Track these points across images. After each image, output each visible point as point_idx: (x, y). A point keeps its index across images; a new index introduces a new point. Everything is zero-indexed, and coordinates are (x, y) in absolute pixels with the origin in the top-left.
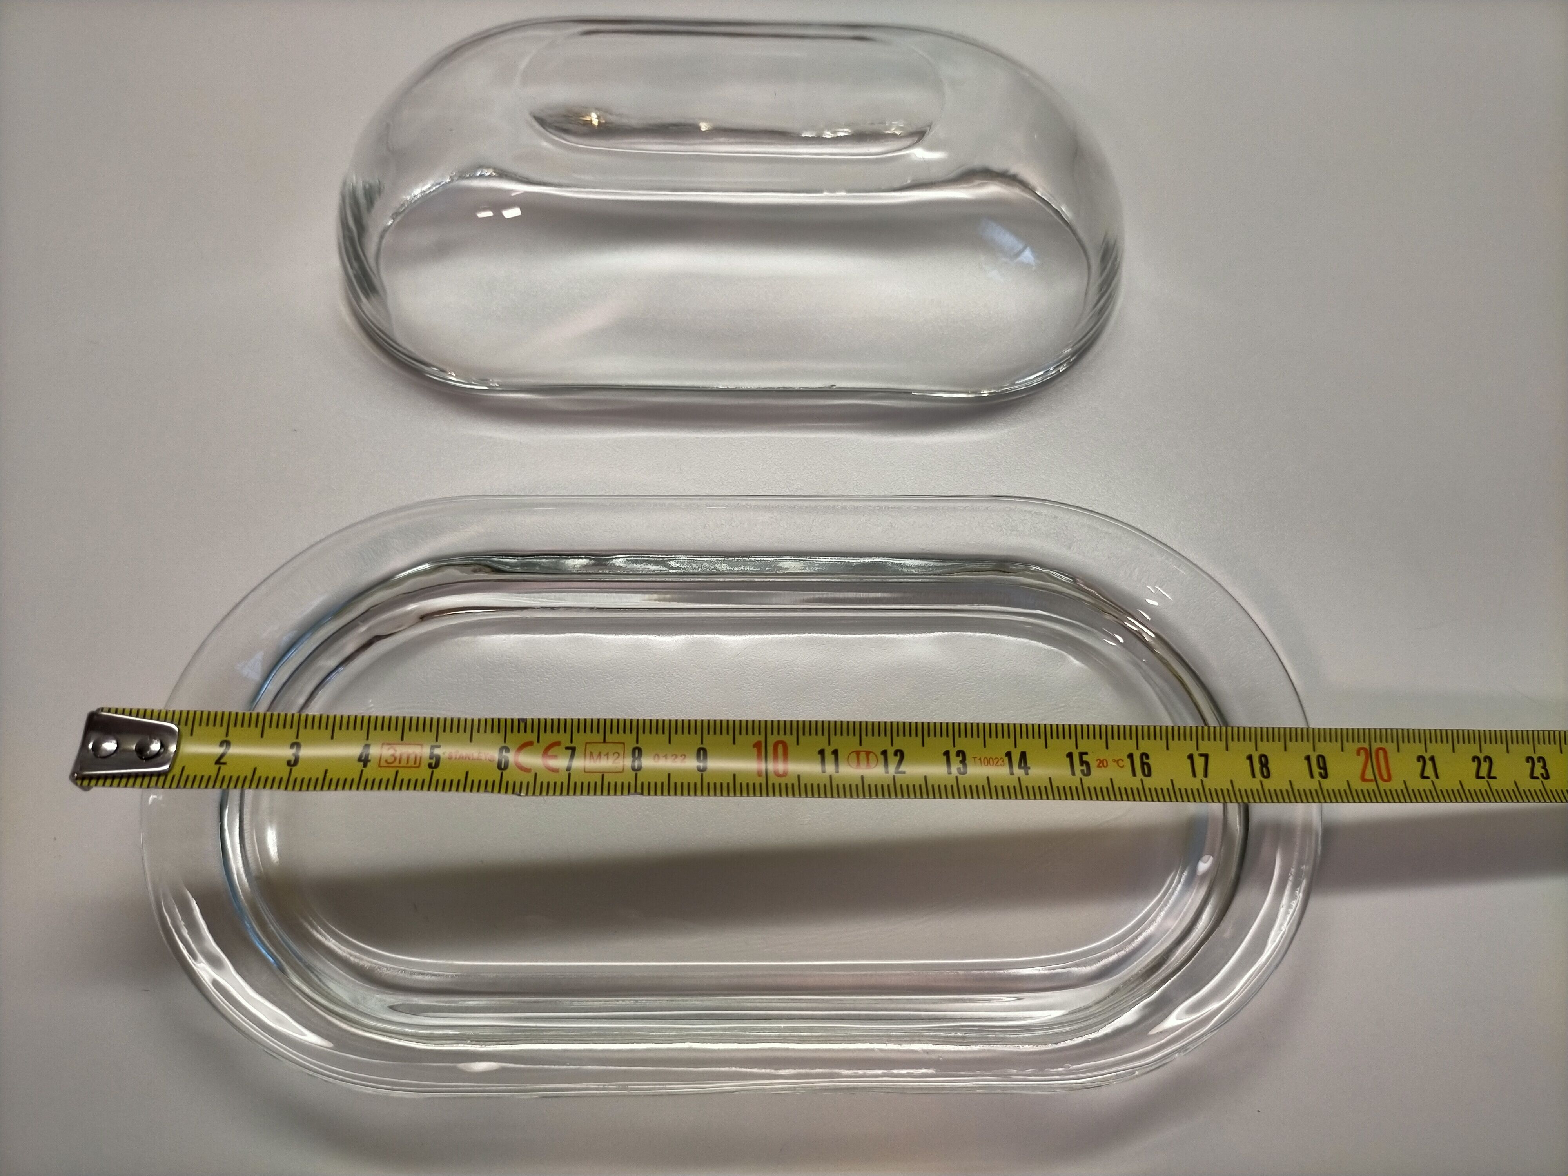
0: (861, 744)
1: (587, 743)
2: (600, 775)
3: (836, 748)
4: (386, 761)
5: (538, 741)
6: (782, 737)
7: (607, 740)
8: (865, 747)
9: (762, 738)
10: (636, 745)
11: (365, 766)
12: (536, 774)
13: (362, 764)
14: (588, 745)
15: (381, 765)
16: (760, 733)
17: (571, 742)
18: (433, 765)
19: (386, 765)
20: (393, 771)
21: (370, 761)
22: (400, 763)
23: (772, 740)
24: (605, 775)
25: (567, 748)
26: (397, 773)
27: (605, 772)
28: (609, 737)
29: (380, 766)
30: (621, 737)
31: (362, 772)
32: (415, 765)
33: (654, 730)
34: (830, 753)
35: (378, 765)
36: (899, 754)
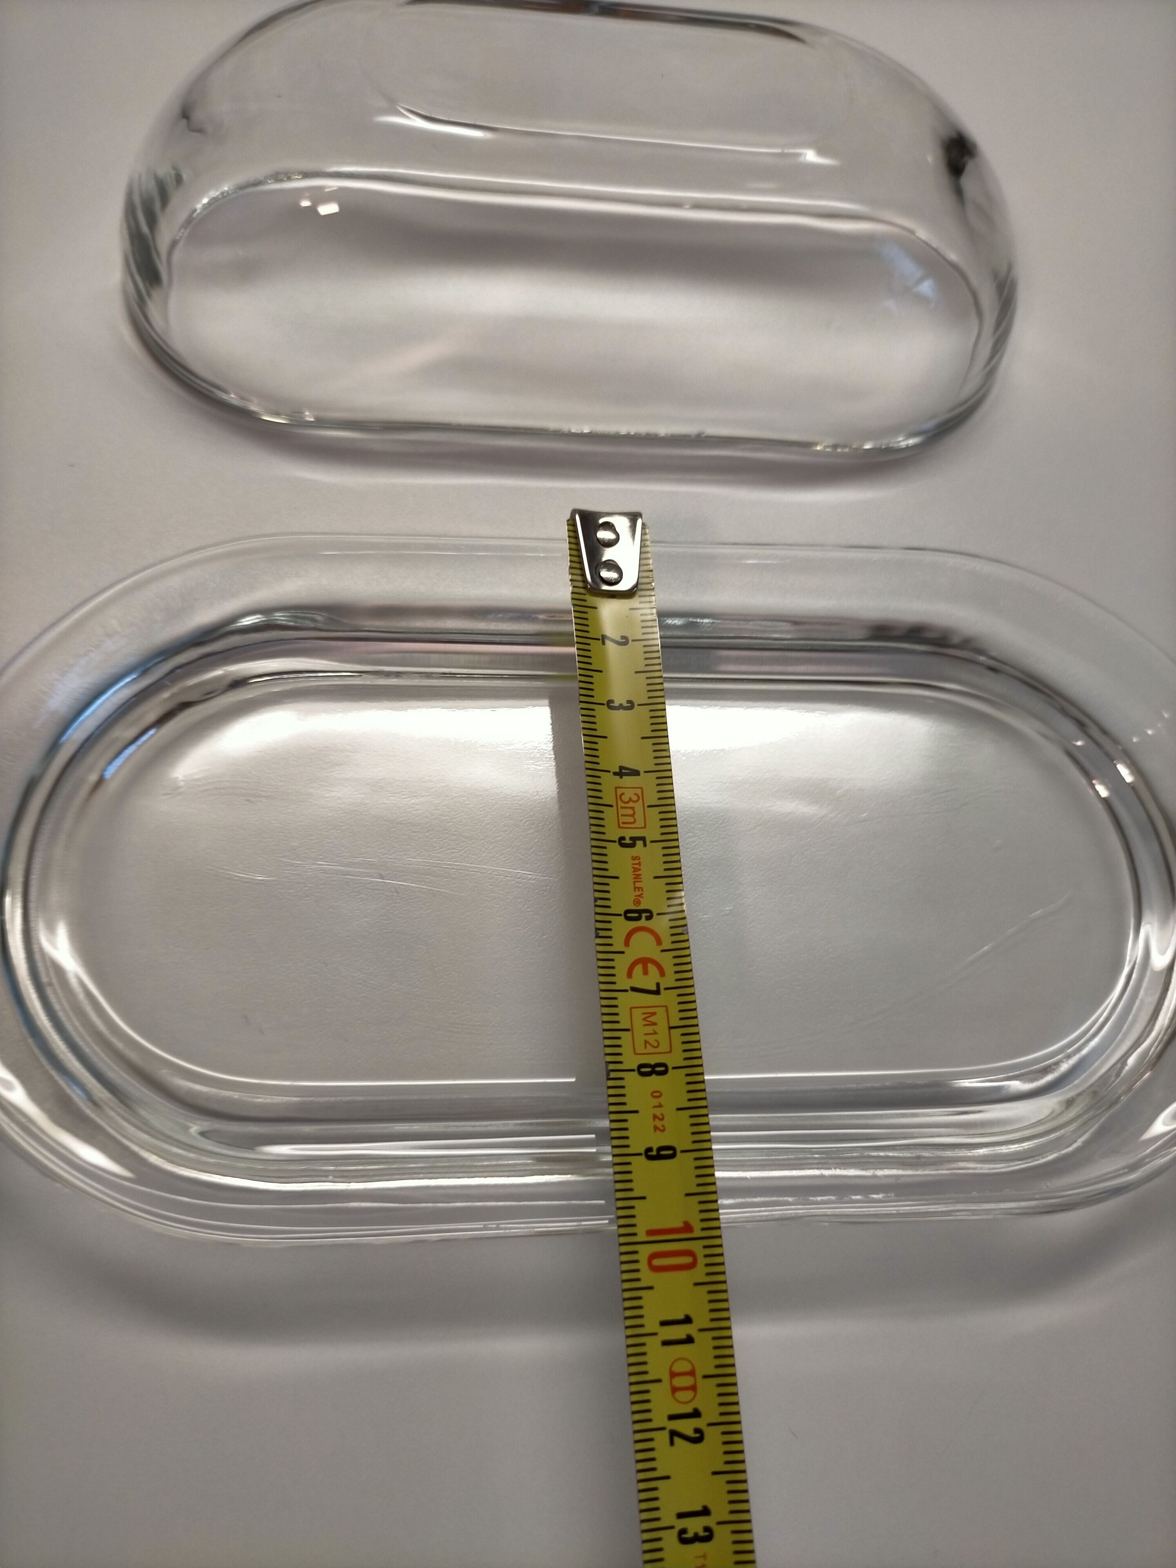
0: (705, 1377)
1: (666, 1007)
2: (629, 1027)
3: (696, 1340)
4: (623, 794)
5: (663, 951)
6: (701, 1261)
7: (672, 1031)
8: (702, 1384)
9: (697, 1233)
10: (670, 1067)
11: (615, 774)
12: (623, 953)
13: (618, 770)
14: (664, 1008)
15: (618, 790)
16: (703, 1229)
17: (666, 989)
18: (623, 842)
19: (618, 795)
20: (613, 803)
21: (621, 777)
22: (622, 808)
23: (697, 1247)
24: (629, 1033)
25: (658, 985)
26: (611, 806)
27: (633, 1033)
28: (676, 1033)
29: (616, 788)
30: (678, 1047)
31: (609, 771)
32: (621, 823)
33: (692, 1087)
34: (687, 1333)
35: (617, 786)
36: (698, 1435)
